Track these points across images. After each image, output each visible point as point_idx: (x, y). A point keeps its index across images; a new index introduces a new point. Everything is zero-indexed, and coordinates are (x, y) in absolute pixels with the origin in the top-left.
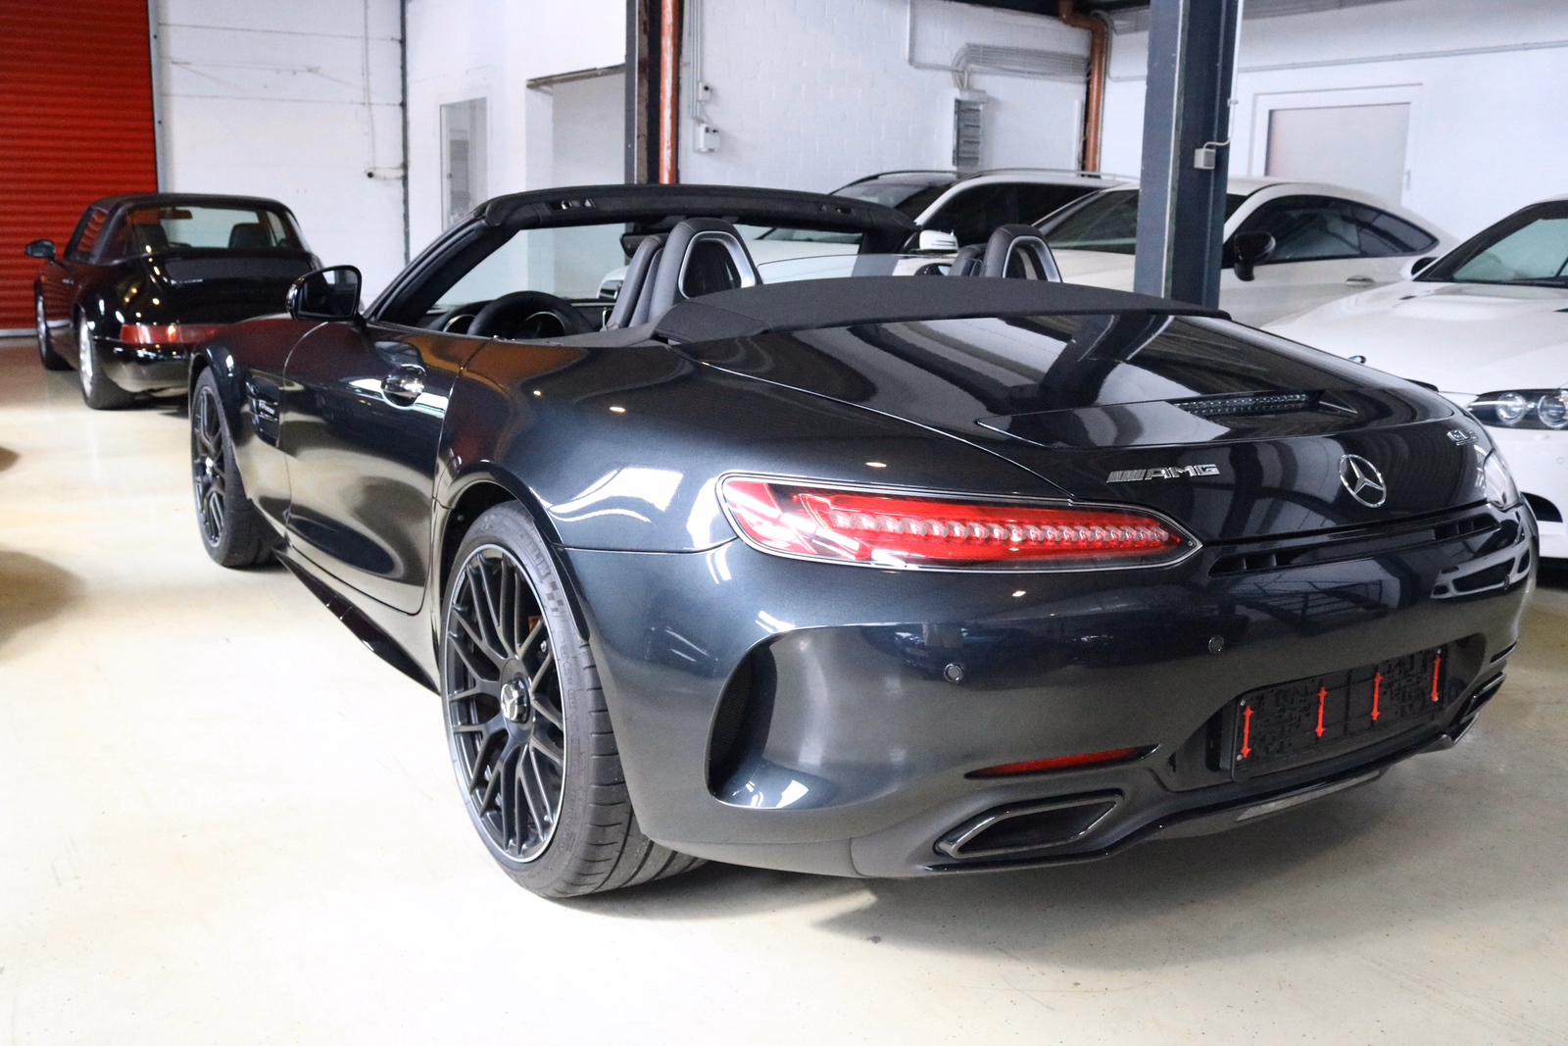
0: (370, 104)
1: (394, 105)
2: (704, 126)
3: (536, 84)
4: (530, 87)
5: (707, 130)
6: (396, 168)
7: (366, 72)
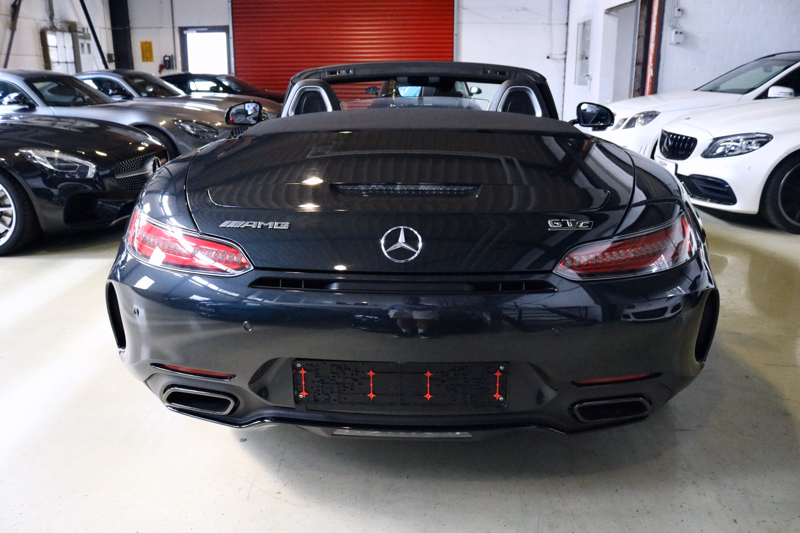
0: (551, 24)
1: (563, 24)
2: (675, 30)
3: (609, 11)
4: (606, 13)
5: (676, 33)
6: (563, 54)
7: (551, 9)
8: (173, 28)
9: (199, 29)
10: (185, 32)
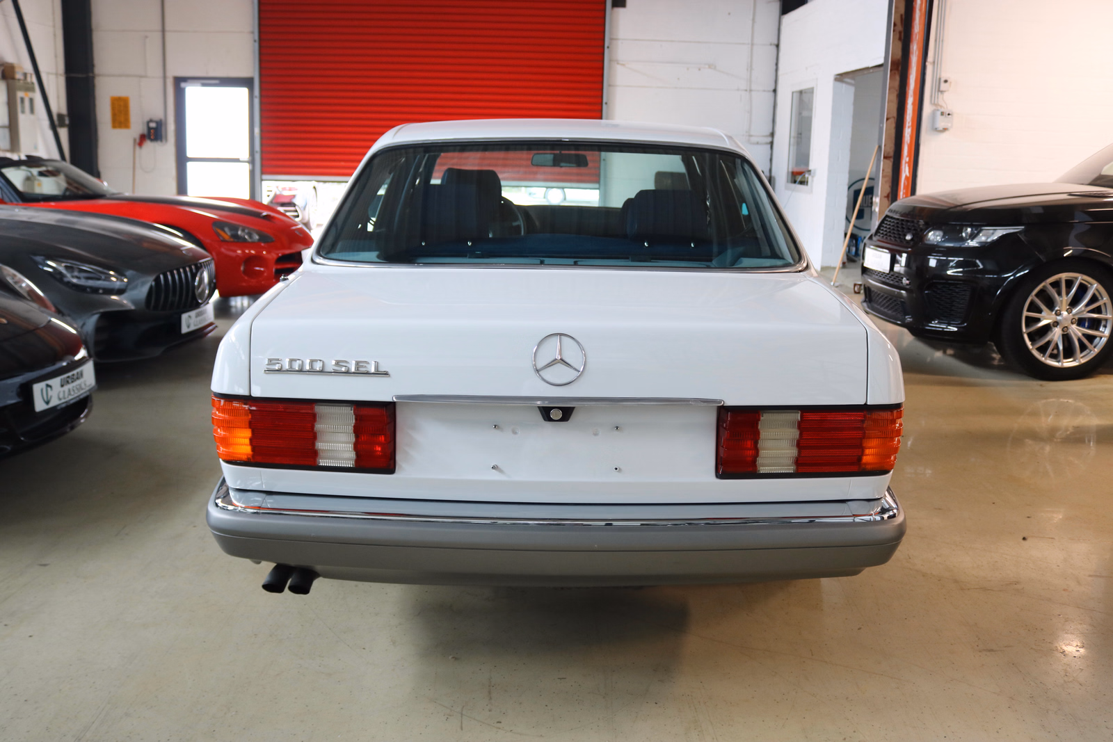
0: (751, 91)
1: (769, 91)
2: (941, 110)
3: (841, 77)
4: (836, 80)
5: (943, 114)
6: (766, 136)
7: (750, 68)
8: (165, 77)
9: (206, 81)
10: (183, 85)
